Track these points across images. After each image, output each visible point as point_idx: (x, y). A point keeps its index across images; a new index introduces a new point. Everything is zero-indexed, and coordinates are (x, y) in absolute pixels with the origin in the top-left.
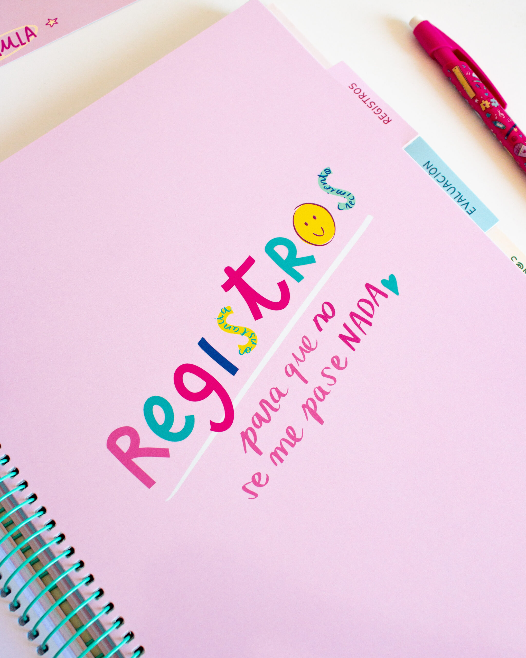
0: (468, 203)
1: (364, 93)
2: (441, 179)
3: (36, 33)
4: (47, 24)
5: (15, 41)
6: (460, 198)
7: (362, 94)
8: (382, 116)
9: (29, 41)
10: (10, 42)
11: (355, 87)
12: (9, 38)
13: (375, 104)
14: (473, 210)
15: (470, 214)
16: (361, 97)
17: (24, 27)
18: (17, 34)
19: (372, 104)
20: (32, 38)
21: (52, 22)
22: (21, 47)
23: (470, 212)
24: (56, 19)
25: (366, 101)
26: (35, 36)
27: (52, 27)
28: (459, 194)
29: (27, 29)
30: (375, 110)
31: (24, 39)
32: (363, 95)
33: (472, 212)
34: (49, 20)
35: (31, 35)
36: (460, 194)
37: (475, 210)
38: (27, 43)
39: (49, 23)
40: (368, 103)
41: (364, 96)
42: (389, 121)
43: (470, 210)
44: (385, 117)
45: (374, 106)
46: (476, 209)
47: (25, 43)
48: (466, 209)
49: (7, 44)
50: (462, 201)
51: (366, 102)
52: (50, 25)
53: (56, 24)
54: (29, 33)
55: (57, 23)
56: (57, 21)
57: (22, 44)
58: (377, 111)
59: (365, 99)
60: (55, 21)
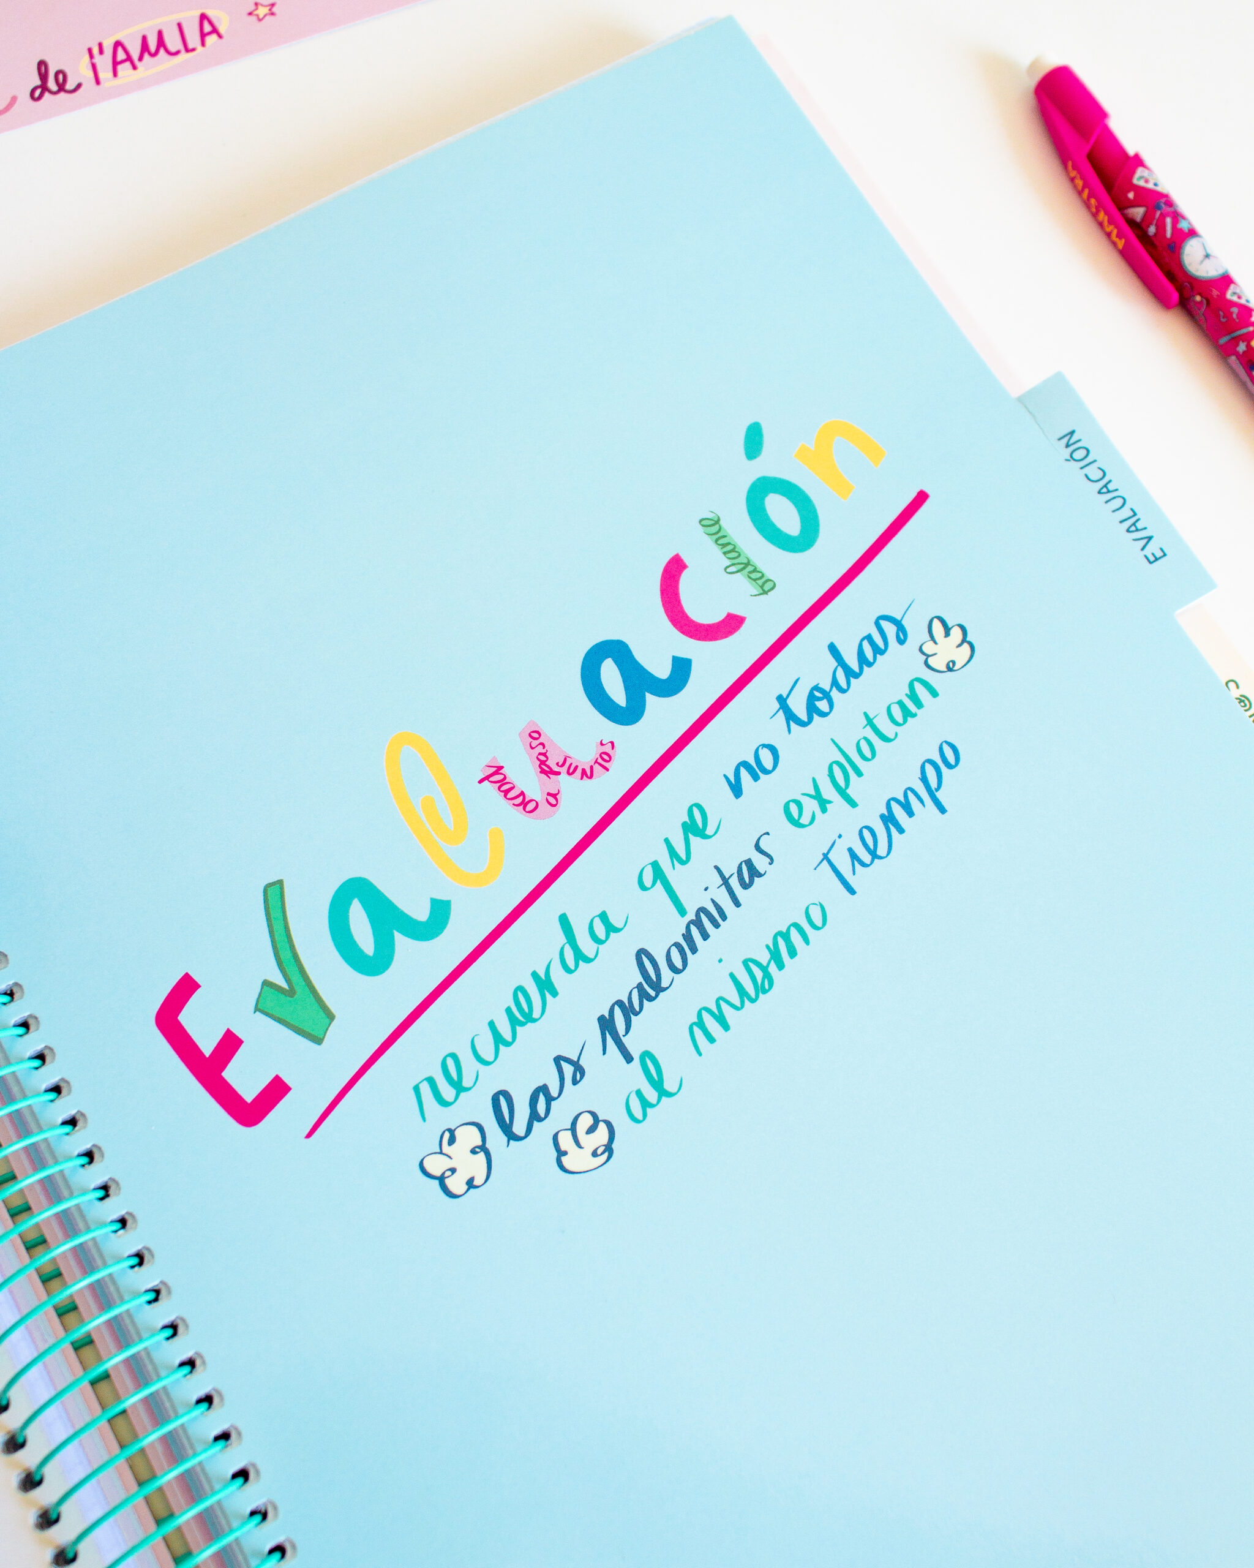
0: (1150, 538)
2: (1095, 474)
3: (222, 30)
4: (250, 14)
5: (173, 41)
6: (1134, 524)
9: (203, 44)
10: (161, 43)
12: (160, 34)
14: (1159, 554)
15: (1150, 563)
17: (198, 13)
18: (179, 26)
20: (211, 40)
21: (262, 11)
22: (184, 56)
23: (1152, 559)
24: (273, 5)
26: (220, 36)
27: (260, 20)
28: (1131, 514)
29: (203, 17)
31: (193, 39)
33: (1156, 559)
34: (256, 4)
35: (209, 33)
36: (1135, 514)
37: (1165, 555)
38: (200, 49)
39: (255, 13)
43: (1153, 554)
46: (1166, 552)
47: (193, 50)
48: (1142, 549)
49: (153, 45)
50: (1137, 530)
52: (257, 15)
53: (272, 17)
54: (207, 28)
55: (273, 14)
56: (275, 9)
57: (187, 50)
60: (270, 10)
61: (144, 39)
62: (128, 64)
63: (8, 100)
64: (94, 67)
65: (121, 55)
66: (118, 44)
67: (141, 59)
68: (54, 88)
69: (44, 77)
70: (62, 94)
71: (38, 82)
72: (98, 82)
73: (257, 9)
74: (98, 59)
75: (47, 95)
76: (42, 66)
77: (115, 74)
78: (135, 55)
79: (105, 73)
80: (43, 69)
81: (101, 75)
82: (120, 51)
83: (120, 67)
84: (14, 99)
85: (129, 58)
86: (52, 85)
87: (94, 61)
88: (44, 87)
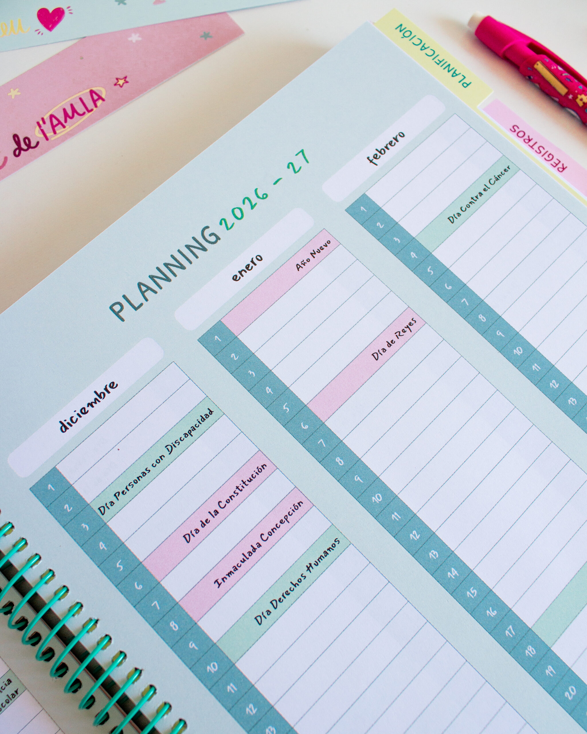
1: (529, 137)
3: (103, 96)
4: (115, 85)
5: (80, 109)
7: (526, 137)
8: (555, 163)
9: (96, 106)
10: (74, 110)
11: (517, 130)
12: (72, 106)
13: (544, 149)
16: (527, 141)
17: (88, 90)
18: (81, 99)
19: (541, 149)
20: (99, 103)
21: (121, 82)
22: (88, 115)
24: (126, 78)
25: (533, 145)
26: (103, 100)
27: (121, 87)
29: (92, 92)
30: (546, 156)
31: (90, 104)
32: (528, 138)
34: (117, 79)
35: (97, 100)
38: (95, 109)
39: (119, 83)
40: (536, 147)
41: (529, 140)
42: (564, 169)
44: (558, 163)
45: (543, 152)
47: (92, 110)
49: (70, 113)
51: (533, 147)
52: (119, 85)
53: (127, 84)
54: (96, 97)
55: (127, 82)
56: (127, 80)
57: (89, 111)
58: (548, 156)
59: (531, 143)
60: (125, 80)
61: (64, 110)
62: (60, 126)
63: (3, 160)
64: (43, 131)
65: (55, 122)
66: (52, 116)
67: (66, 121)
68: (25, 147)
69: (18, 143)
70: (30, 150)
71: (16, 147)
72: (47, 139)
73: (118, 81)
74: (43, 127)
75: (22, 152)
76: (15, 136)
77: (55, 132)
78: (62, 121)
79: (50, 134)
80: (16, 139)
81: (48, 135)
82: (54, 119)
83: (56, 128)
84: (6, 159)
85: (60, 123)
86: (23, 146)
87: (42, 128)
88: (20, 149)
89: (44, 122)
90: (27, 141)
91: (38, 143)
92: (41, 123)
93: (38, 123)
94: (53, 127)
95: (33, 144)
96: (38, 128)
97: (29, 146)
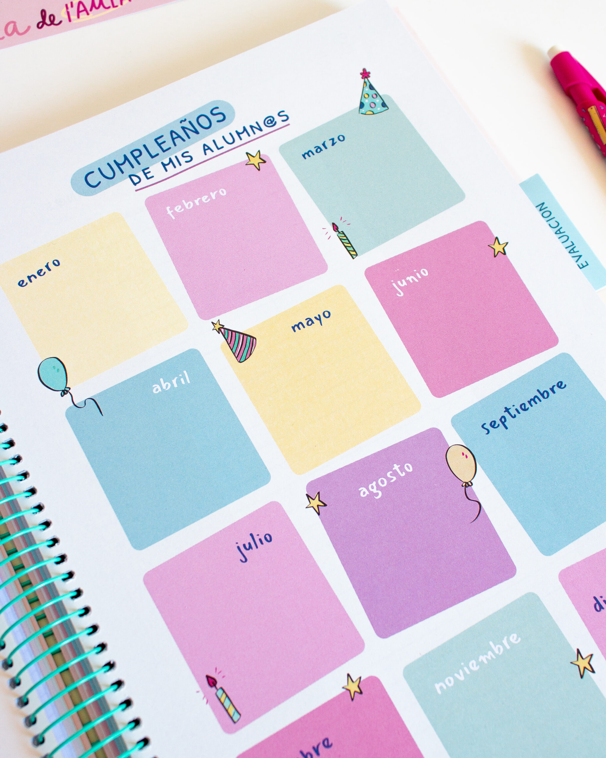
5: (107, 3)
9: (122, 4)
10: (101, 3)
20: (126, 2)
26: (130, 1)
49: (97, 3)
61: (93, 1)
62: (85, 12)
63: (26, 28)
64: (68, 13)
65: (82, 8)
66: (80, 3)
67: (91, 10)
68: (49, 23)
69: (44, 17)
70: (52, 26)
71: (41, 20)
72: (70, 20)
74: (70, 9)
75: (45, 26)
76: (43, 12)
77: (78, 17)
78: (88, 8)
79: (74, 17)
81: (72, 17)
82: (81, 6)
83: (81, 14)
84: (29, 28)
85: (85, 10)
86: (48, 21)
87: (68, 10)
88: (44, 22)
89: (72, 6)
90: (52, 18)
91: (61, 22)
92: (69, 5)
93: (67, 6)
94: (79, 12)
95: (56, 22)
96: (65, 8)
97: (52, 23)
